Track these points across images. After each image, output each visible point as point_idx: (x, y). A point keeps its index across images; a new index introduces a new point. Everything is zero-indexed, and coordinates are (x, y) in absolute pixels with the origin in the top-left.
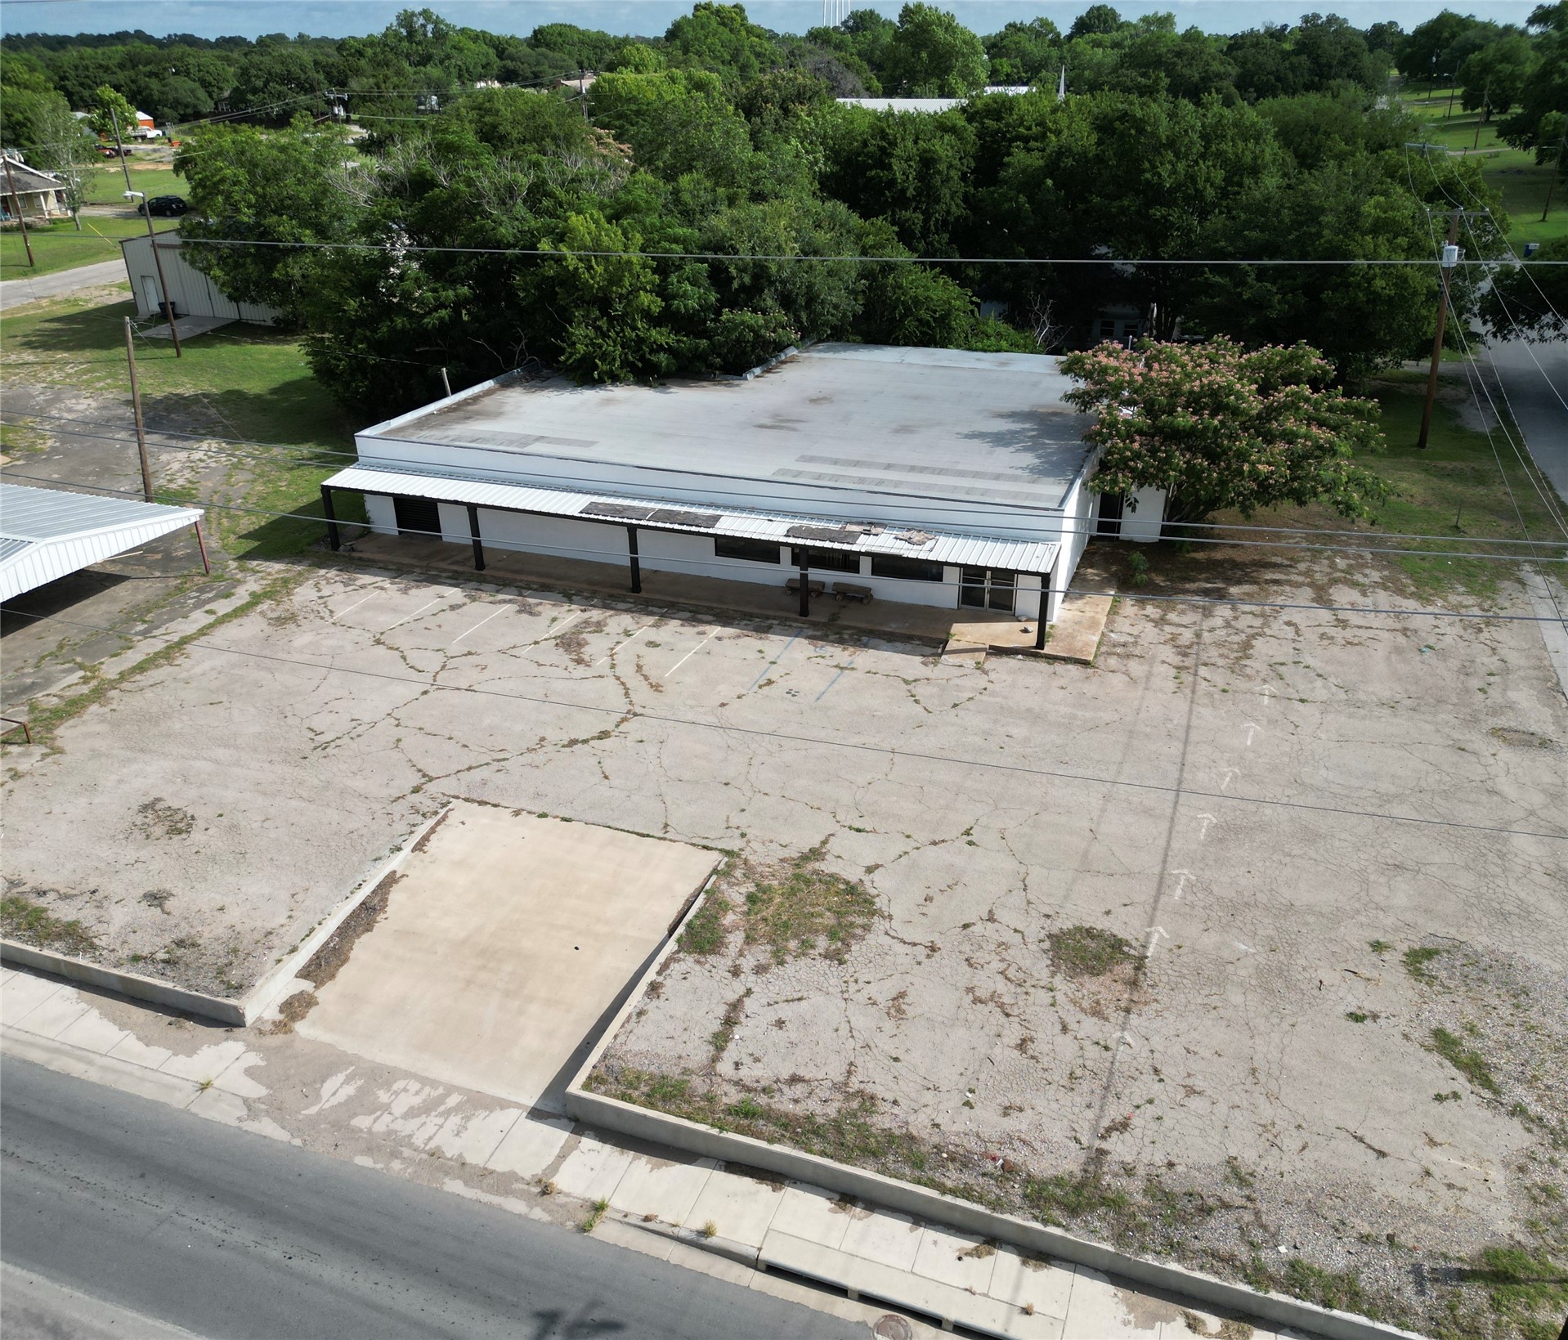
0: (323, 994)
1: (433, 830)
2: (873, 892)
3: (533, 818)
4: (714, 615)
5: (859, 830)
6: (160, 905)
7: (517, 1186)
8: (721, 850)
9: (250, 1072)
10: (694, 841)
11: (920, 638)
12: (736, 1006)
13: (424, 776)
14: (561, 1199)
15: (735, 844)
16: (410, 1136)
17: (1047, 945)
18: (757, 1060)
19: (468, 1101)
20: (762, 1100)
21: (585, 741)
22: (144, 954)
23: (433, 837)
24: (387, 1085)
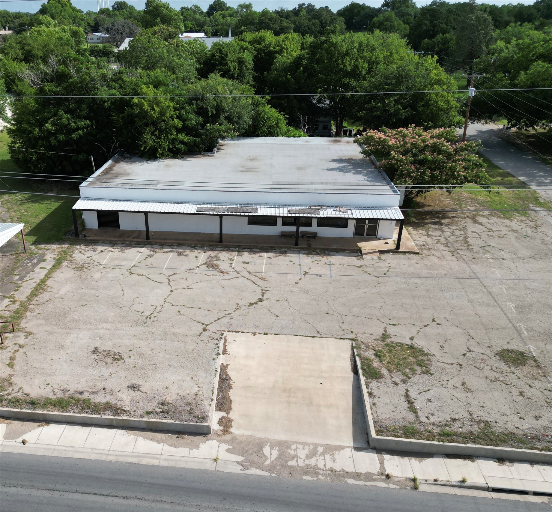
0: (231, 415)
1: (225, 346)
2: (420, 347)
3: (262, 335)
4: (259, 249)
5: (394, 325)
6: (139, 390)
7: (375, 477)
8: (348, 339)
9: (228, 450)
10: (335, 336)
11: (348, 250)
12: (407, 396)
13: (203, 324)
14: (397, 479)
15: (353, 336)
16: (316, 465)
17: (498, 357)
18: (433, 415)
19: (326, 448)
20: (448, 429)
21: (256, 303)
22: (151, 410)
23: (227, 348)
24: (289, 447)
